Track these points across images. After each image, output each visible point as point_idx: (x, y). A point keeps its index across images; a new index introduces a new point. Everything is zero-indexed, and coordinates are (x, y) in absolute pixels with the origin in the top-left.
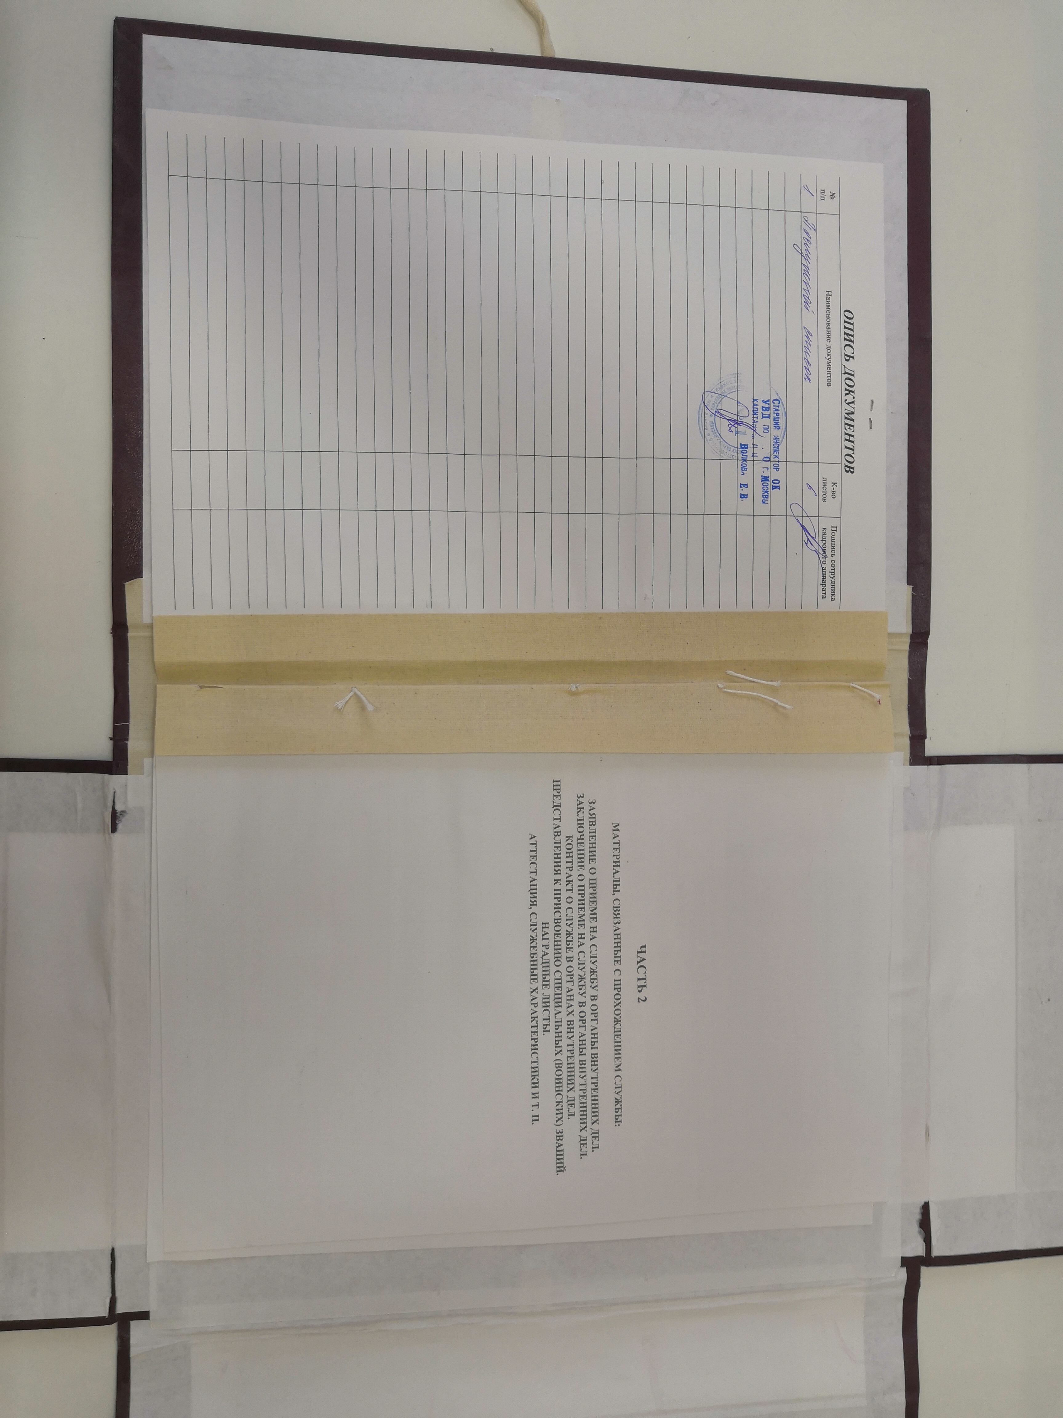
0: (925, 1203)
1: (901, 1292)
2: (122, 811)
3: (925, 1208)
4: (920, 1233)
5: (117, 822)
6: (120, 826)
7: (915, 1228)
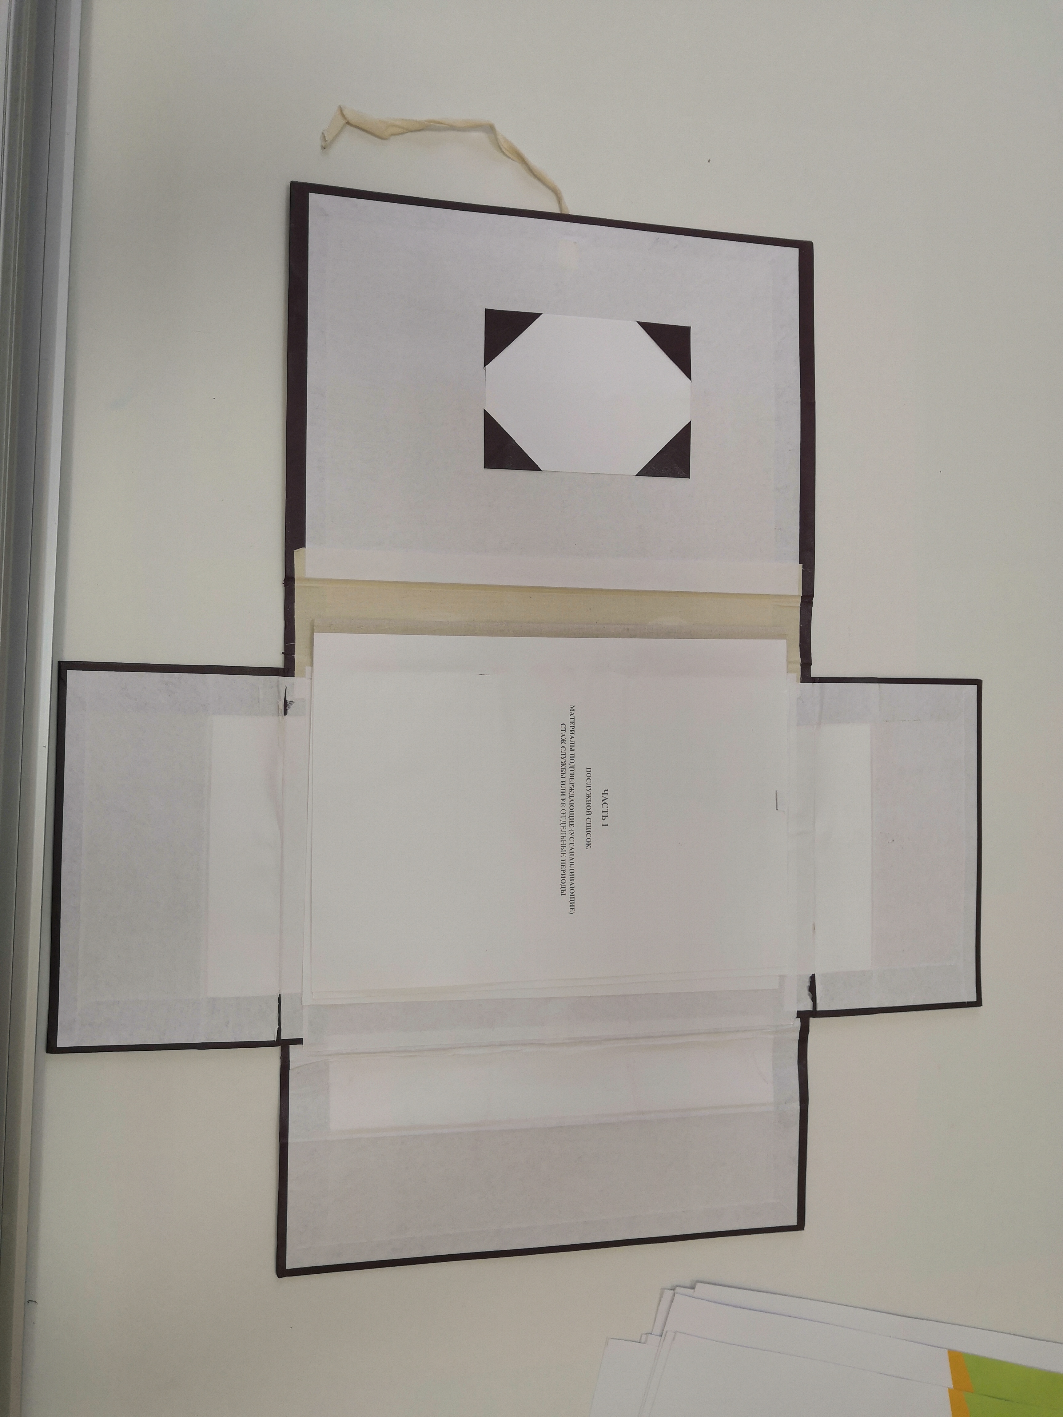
0: (812, 974)
1: (797, 1035)
2: (290, 701)
3: (813, 978)
4: (809, 995)
5: (287, 708)
6: (289, 711)
7: (806, 992)
